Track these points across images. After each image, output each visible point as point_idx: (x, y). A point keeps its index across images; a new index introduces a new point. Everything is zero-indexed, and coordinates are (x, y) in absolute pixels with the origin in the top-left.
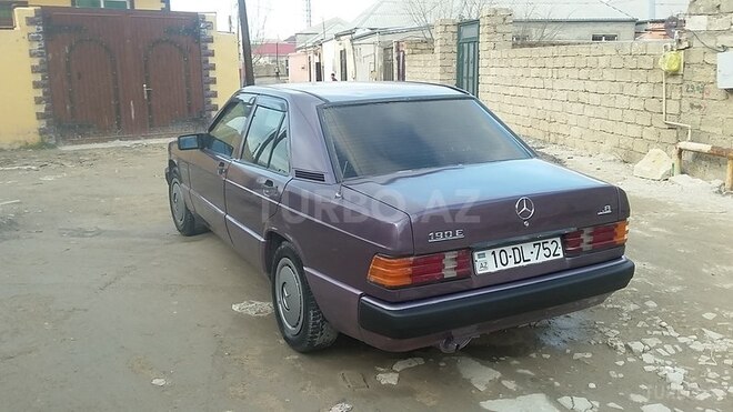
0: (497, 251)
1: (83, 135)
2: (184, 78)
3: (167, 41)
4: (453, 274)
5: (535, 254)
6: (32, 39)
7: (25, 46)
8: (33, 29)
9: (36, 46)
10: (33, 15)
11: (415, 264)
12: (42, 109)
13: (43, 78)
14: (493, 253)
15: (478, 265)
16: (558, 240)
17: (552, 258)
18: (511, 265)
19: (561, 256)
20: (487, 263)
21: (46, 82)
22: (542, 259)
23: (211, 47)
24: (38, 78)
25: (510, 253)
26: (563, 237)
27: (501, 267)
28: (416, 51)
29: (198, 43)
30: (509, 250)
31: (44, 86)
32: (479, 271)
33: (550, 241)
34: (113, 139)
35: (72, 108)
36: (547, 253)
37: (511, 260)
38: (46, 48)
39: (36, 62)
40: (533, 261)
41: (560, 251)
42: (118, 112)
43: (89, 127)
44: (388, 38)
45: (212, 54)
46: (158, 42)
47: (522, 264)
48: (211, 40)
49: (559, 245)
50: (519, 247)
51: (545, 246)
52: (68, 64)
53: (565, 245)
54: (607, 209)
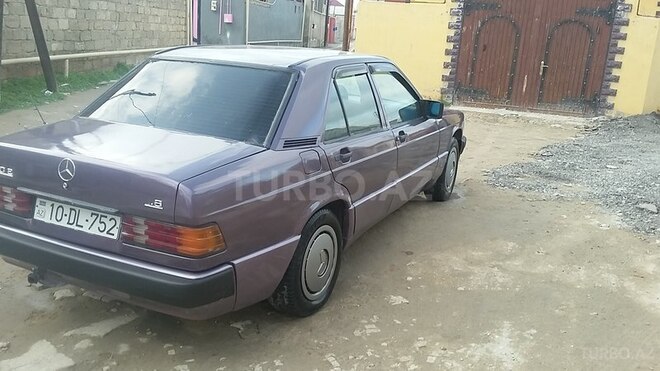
0: (56, 205)
1: (475, 99)
2: (585, 59)
3: (576, 21)
4: (10, 207)
5: (89, 224)
6: (453, 14)
7: (447, 19)
8: (456, 5)
9: (455, 19)
12: (447, 72)
13: (454, 47)
14: (53, 205)
15: (37, 211)
16: (118, 219)
17: (104, 234)
18: (64, 223)
19: (115, 237)
20: (45, 212)
21: (456, 50)
22: (94, 231)
23: (623, 30)
24: (450, 46)
25: (67, 211)
26: (124, 219)
27: (54, 222)
29: (611, 25)
30: (67, 208)
31: (454, 54)
32: (36, 217)
33: (110, 217)
34: (500, 107)
35: (472, 75)
36: (102, 227)
37: (65, 219)
38: (463, 21)
39: (452, 32)
40: (85, 229)
41: (115, 231)
42: (511, 83)
43: (482, 93)
45: (624, 38)
46: (566, 22)
47: (74, 227)
48: (626, 23)
49: (118, 226)
50: (77, 209)
51: (103, 219)
52: (477, 37)
53: (123, 228)
54: (158, 205)
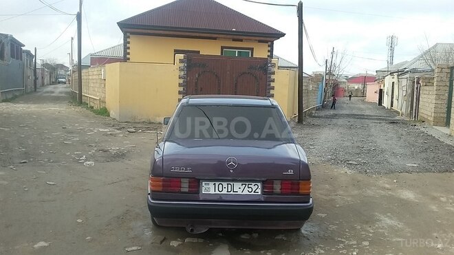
0: (217, 184)
3: (249, 73)
4: (187, 190)
5: (241, 189)
6: (181, 70)
7: (177, 73)
8: (182, 65)
9: (182, 73)
10: (183, 58)
11: (164, 181)
13: (184, 89)
14: (215, 184)
15: (203, 189)
16: (259, 184)
17: (253, 193)
18: (225, 192)
19: (260, 193)
20: (210, 189)
21: (185, 91)
22: (246, 192)
23: (273, 77)
24: (181, 89)
25: (225, 186)
26: (263, 183)
27: (217, 192)
28: (428, 84)
29: (266, 74)
30: (225, 184)
31: (183, 93)
32: (204, 192)
33: (254, 184)
36: (250, 190)
37: (225, 190)
38: (187, 74)
39: (181, 81)
40: (240, 192)
41: (259, 191)
44: (416, 76)
45: (273, 81)
46: (244, 73)
47: (232, 193)
48: (274, 73)
49: (260, 187)
50: (232, 183)
51: (250, 186)
52: (196, 83)
53: (263, 188)
54: (291, 172)
